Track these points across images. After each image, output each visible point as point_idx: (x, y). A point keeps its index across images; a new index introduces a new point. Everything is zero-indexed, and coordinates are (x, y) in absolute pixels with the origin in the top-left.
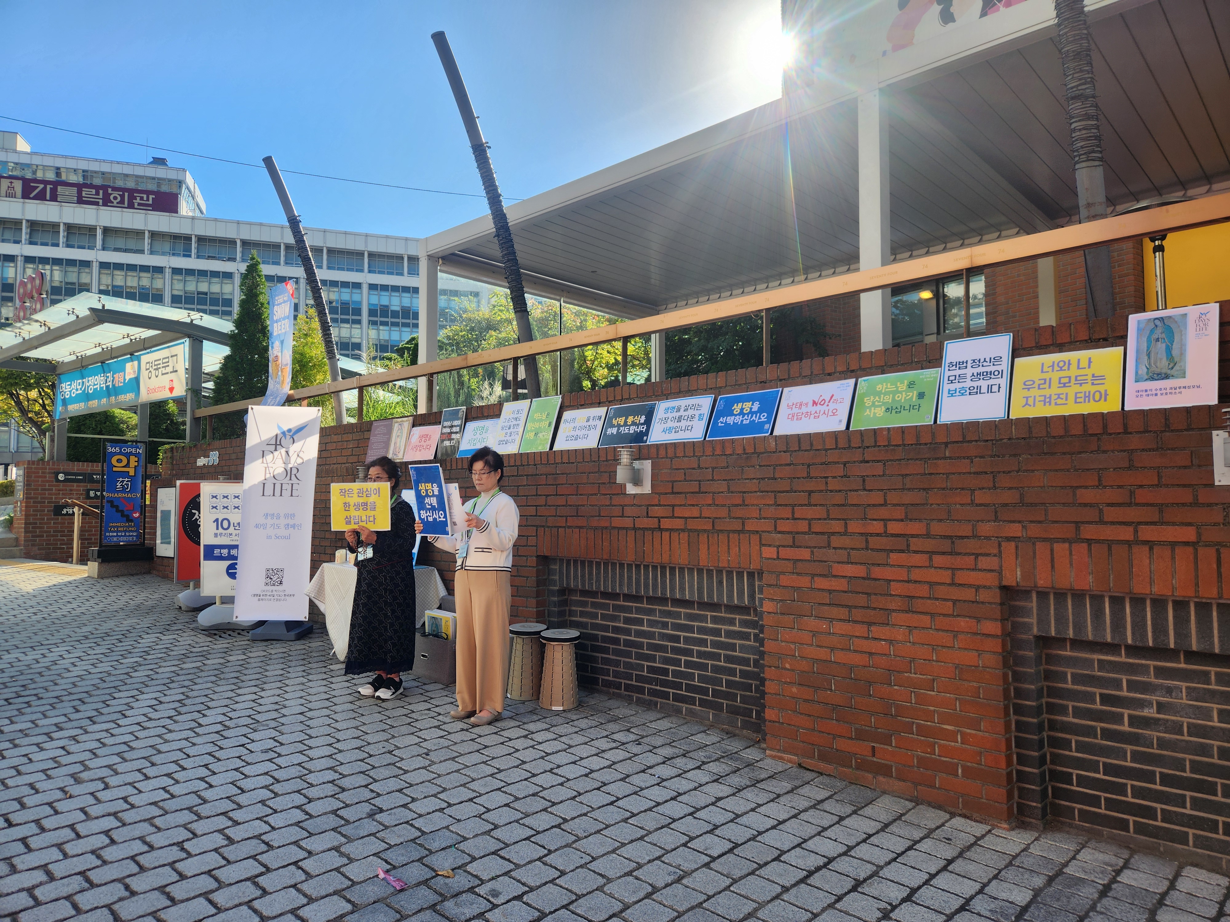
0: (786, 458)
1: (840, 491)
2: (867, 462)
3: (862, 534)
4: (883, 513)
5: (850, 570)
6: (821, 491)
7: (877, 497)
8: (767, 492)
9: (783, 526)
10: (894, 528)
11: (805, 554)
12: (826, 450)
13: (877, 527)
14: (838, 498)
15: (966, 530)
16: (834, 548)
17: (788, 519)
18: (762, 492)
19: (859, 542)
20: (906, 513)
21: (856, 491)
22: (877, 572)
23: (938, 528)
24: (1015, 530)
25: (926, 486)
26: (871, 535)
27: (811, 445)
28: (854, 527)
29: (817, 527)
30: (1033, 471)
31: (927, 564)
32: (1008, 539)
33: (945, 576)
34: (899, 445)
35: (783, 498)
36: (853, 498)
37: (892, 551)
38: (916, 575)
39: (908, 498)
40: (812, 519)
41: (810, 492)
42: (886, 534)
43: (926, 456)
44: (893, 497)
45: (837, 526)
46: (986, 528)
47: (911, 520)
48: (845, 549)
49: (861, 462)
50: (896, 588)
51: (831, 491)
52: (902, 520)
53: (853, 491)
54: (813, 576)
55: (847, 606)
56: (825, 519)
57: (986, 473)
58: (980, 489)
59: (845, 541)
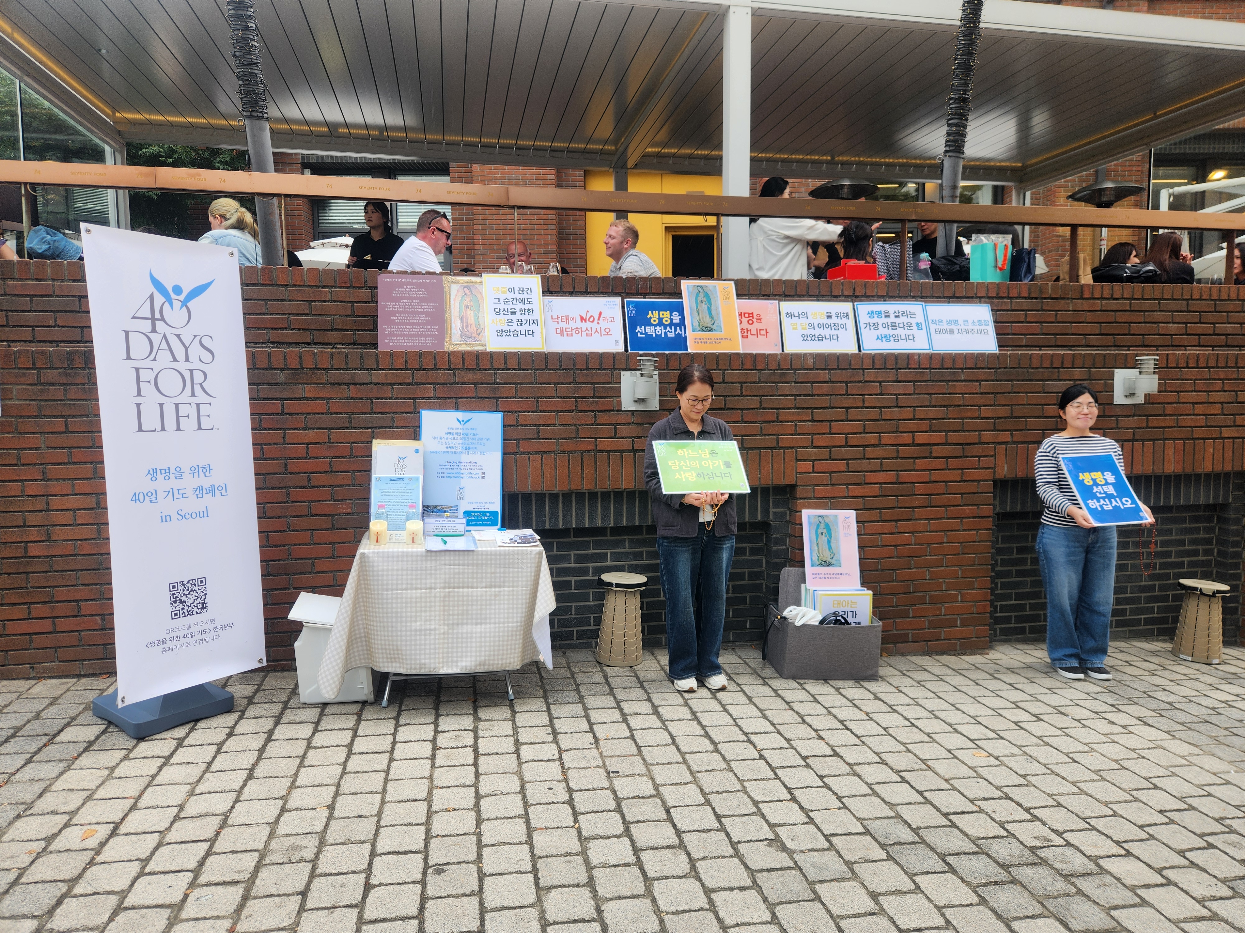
0: (824, 375)
1: (875, 407)
2: (900, 382)
3: (893, 445)
4: (912, 425)
5: (881, 477)
6: (858, 408)
7: (907, 413)
8: (803, 408)
9: (820, 440)
10: (921, 438)
11: (841, 465)
12: (863, 369)
13: (906, 438)
14: (874, 414)
15: (973, 436)
16: (868, 459)
17: (824, 434)
18: (798, 408)
19: (890, 451)
20: (930, 426)
21: (889, 407)
22: (905, 476)
23: (954, 437)
24: (1006, 436)
25: (947, 404)
26: (901, 445)
27: (850, 364)
28: (887, 438)
29: (854, 439)
30: (1019, 393)
31: (944, 467)
32: (1001, 443)
33: (955, 475)
34: (926, 369)
35: (819, 414)
36: (888, 413)
37: (917, 458)
38: (936, 476)
39: (933, 412)
40: (848, 434)
41: (847, 408)
42: (914, 444)
43: (948, 378)
44: (921, 413)
45: (872, 438)
46: (988, 436)
47: (933, 432)
48: (878, 459)
49: (894, 382)
50: (920, 488)
51: (867, 408)
52: (926, 432)
53: (886, 407)
54: (847, 485)
55: (877, 509)
56: (860, 433)
57: (989, 393)
58: (984, 406)
59: (879, 452)
